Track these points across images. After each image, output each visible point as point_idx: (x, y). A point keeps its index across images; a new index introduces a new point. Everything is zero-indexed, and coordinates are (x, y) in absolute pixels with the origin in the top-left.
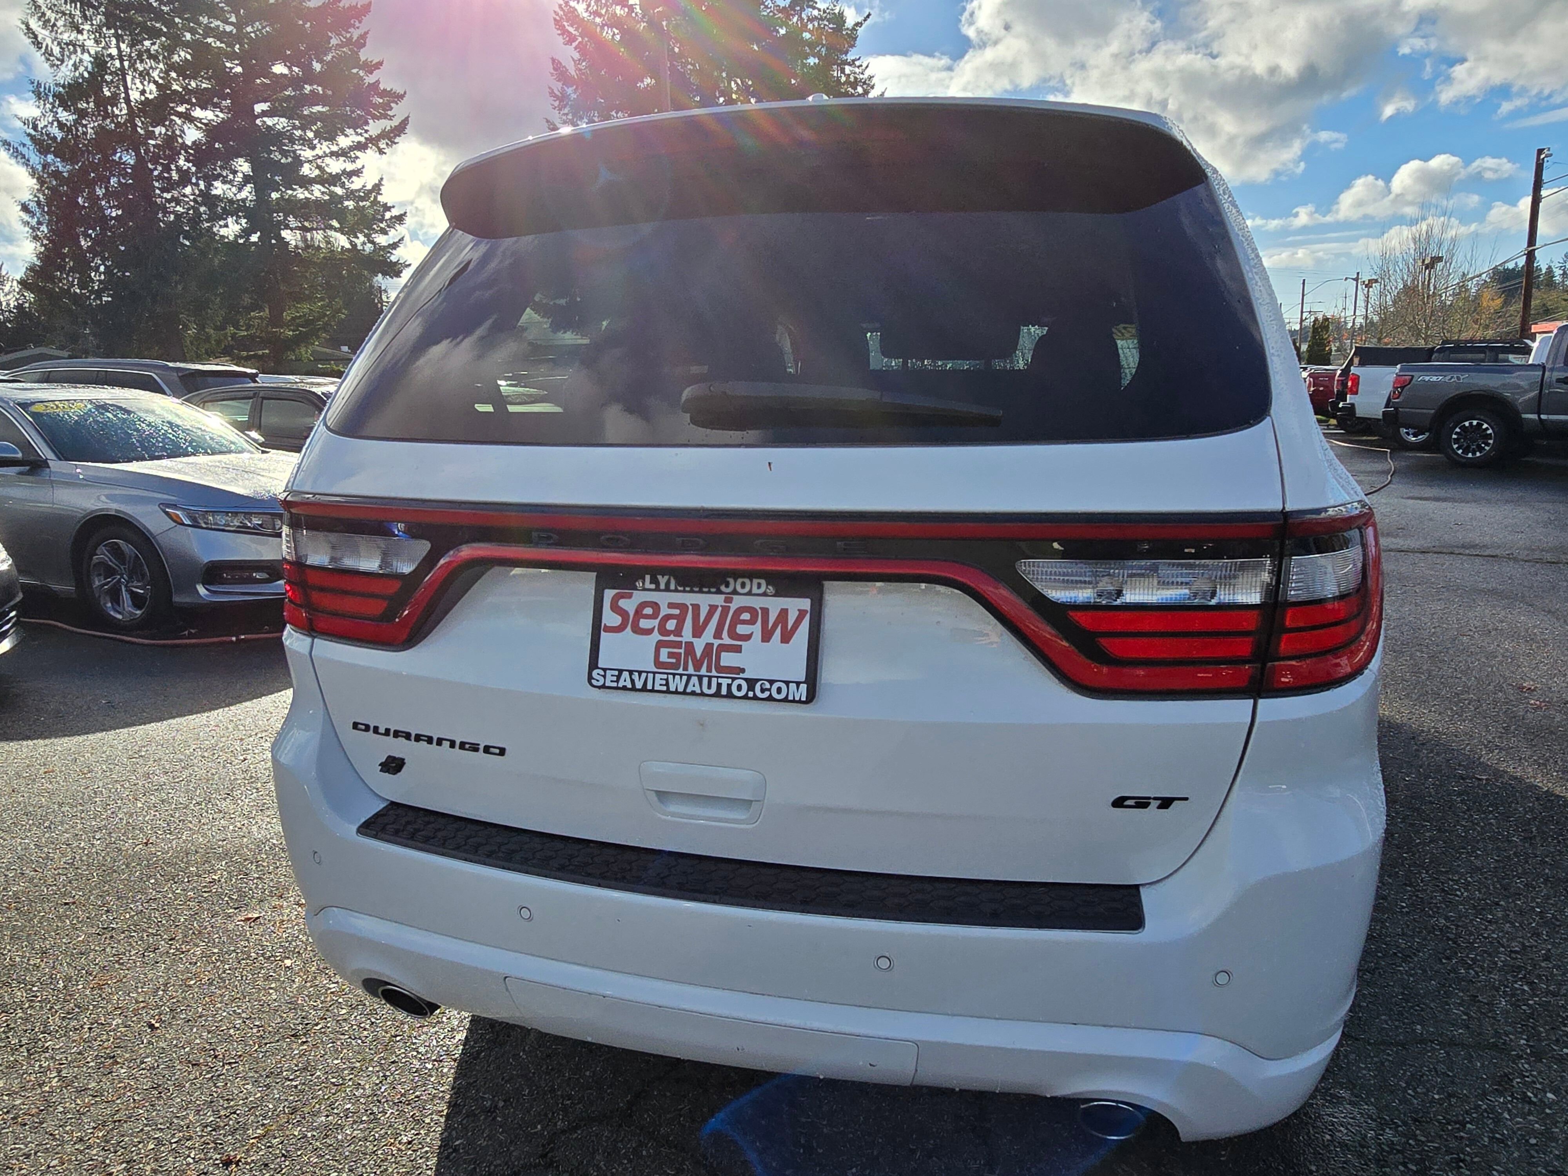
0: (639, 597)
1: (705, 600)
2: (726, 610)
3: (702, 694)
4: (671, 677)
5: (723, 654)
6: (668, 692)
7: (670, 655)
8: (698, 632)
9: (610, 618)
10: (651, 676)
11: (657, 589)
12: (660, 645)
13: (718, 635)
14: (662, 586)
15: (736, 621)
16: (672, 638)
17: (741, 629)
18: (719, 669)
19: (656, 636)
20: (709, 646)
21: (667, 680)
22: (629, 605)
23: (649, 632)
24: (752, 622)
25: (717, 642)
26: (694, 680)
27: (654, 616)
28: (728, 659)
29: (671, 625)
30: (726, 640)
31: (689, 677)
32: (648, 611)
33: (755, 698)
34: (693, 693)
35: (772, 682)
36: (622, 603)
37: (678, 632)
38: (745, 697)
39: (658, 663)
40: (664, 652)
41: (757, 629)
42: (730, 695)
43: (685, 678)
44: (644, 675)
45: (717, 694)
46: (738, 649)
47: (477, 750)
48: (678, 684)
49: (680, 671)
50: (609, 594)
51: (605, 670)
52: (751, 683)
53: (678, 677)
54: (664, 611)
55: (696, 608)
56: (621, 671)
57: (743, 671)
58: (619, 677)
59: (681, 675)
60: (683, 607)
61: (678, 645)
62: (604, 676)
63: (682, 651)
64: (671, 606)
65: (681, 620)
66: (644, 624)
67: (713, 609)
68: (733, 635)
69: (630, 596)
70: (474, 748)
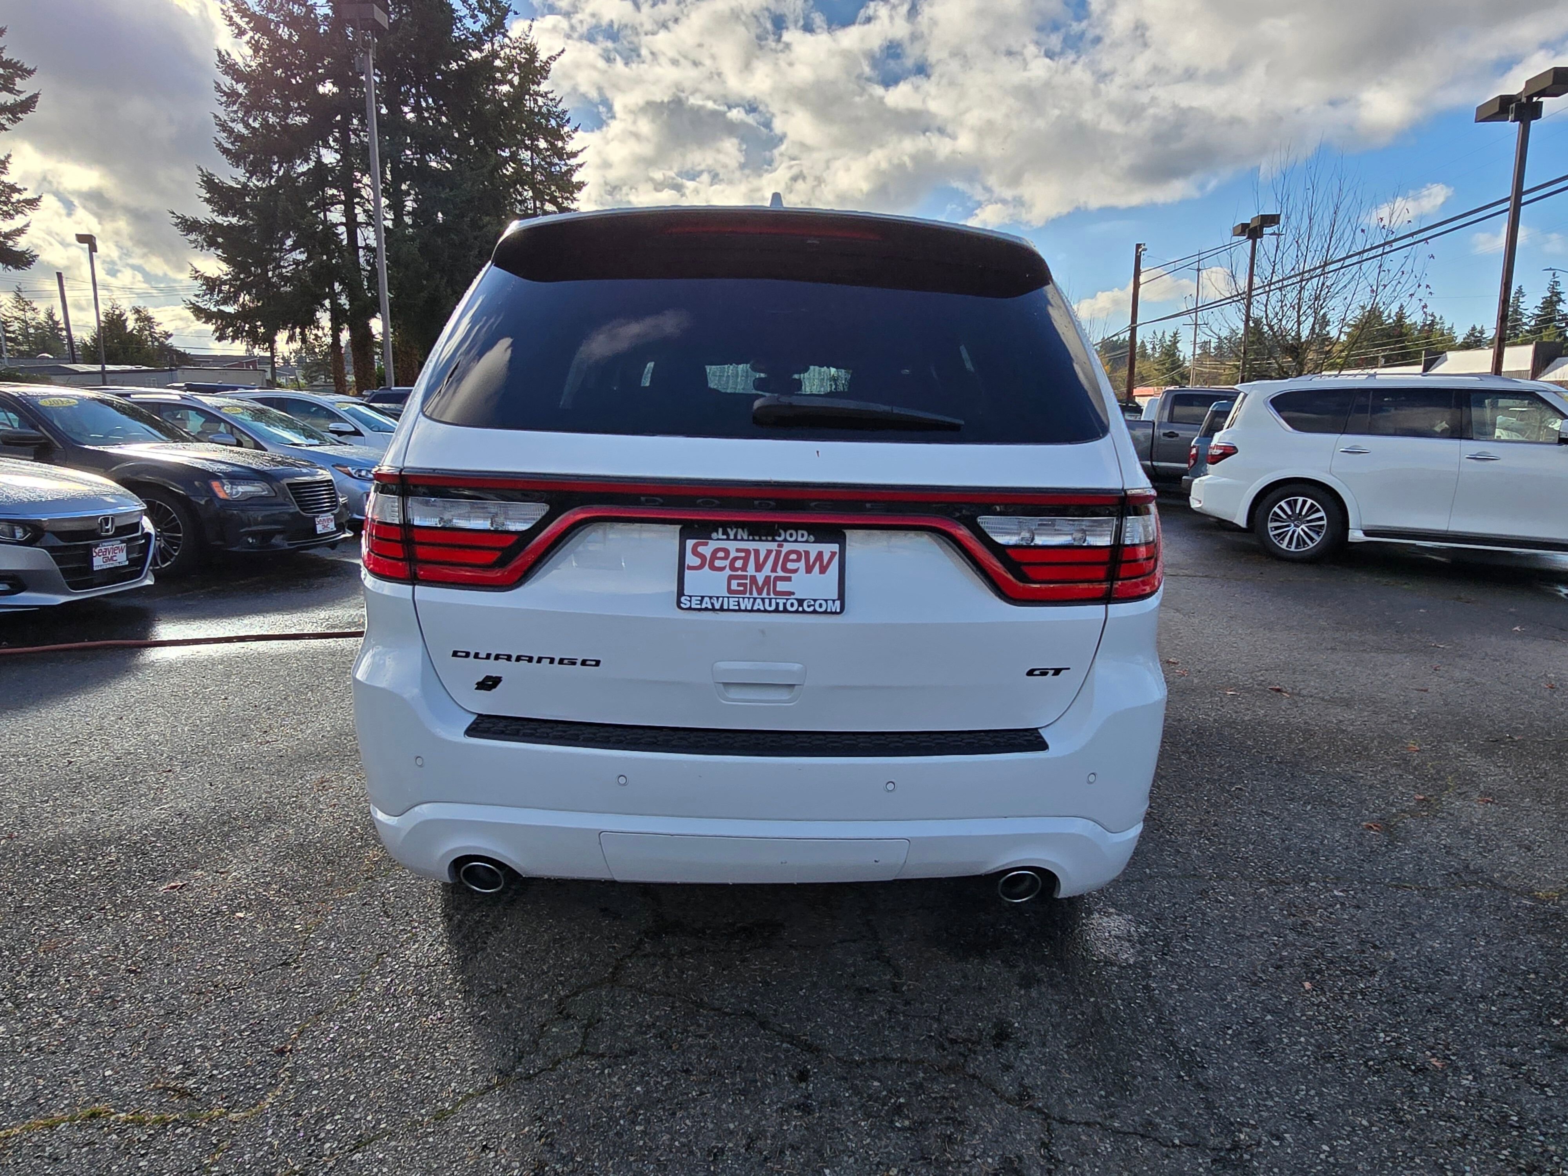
0: (713, 545)
1: (763, 547)
2: (778, 553)
3: (765, 611)
4: (741, 600)
5: (778, 583)
6: (740, 610)
7: (739, 585)
8: (759, 568)
9: (691, 560)
10: (726, 599)
11: (728, 539)
12: (731, 578)
13: (774, 570)
14: (732, 537)
15: (787, 559)
16: (740, 573)
17: (790, 566)
18: (777, 593)
19: (728, 572)
20: (767, 578)
21: (738, 602)
22: (706, 550)
23: (722, 569)
24: (798, 560)
25: (773, 575)
26: (759, 601)
27: (726, 558)
28: (781, 586)
29: (739, 564)
30: (780, 573)
31: (755, 599)
32: (721, 554)
33: (804, 612)
34: (759, 610)
35: (815, 600)
36: (700, 549)
37: (744, 568)
38: (797, 612)
39: (730, 590)
40: (734, 583)
41: (802, 564)
42: (785, 611)
43: (752, 600)
44: (721, 599)
45: (776, 611)
46: (789, 579)
47: (574, 664)
48: (746, 604)
49: (748, 595)
50: (690, 543)
51: (690, 597)
52: (801, 602)
53: (746, 600)
54: (733, 554)
55: (757, 552)
56: (703, 597)
57: (793, 593)
58: (701, 601)
59: (749, 598)
60: (747, 552)
61: (745, 577)
62: (690, 601)
63: (748, 581)
64: (738, 550)
65: (746, 560)
66: (718, 563)
67: (769, 552)
68: (784, 569)
69: (706, 544)
70: (573, 663)
